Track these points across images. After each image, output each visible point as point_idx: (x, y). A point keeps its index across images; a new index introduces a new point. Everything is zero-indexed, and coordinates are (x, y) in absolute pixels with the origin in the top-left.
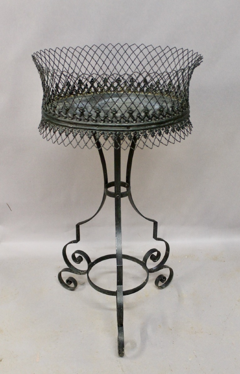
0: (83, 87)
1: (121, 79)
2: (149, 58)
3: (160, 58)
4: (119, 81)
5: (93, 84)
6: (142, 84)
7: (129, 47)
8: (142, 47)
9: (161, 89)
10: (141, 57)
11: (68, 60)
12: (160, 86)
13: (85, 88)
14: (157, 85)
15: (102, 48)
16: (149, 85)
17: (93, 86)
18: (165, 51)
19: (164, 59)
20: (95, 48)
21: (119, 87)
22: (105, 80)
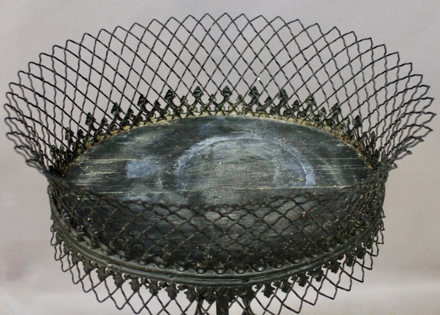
0: (149, 108)
1: (231, 90)
2: (293, 49)
3: (318, 53)
4: (228, 92)
5: (172, 101)
6: (277, 102)
7: (250, 22)
8: (278, 24)
9: (316, 113)
10: (275, 45)
12: (314, 108)
13: (154, 110)
14: (309, 106)
15: (190, 24)
16: (290, 103)
17: (171, 104)
18: (329, 38)
19: (326, 55)
20: (173, 26)
21: (226, 105)
22: (197, 91)
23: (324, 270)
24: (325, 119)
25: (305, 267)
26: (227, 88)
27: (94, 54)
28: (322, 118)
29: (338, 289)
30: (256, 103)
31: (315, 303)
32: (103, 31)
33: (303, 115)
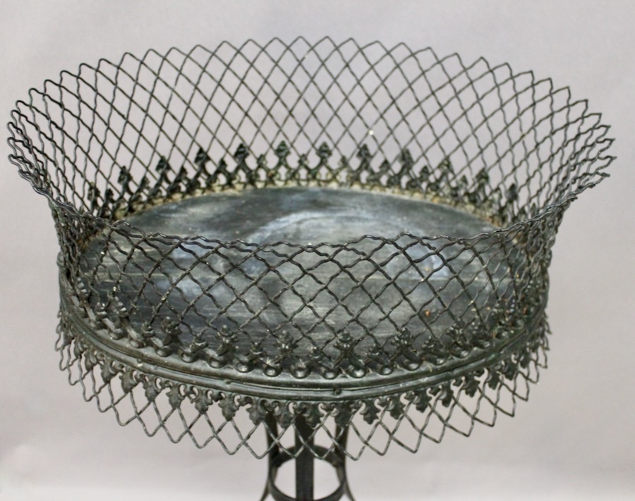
0: (211, 168)
1: (331, 148)
2: (421, 89)
3: (457, 94)
4: (326, 151)
5: (243, 161)
6: (397, 167)
7: (361, 50)
8: (400, 54)
9: (453, 184)
10: (397, 84)
11: (162, 93)
12: (450, 176)
13: (218, 172)
14: (444, 174)
15: (276, 50)
16: (416, 170)
17: (242, 166)
18: (474, 73)
19: (468, 97)
20: (251, 52)
21: (323, 171)
22: (282, 148)
23: (455, 389)
24: (467, 194)
25: (425, 380)
26: (325, 145)
27: (136, 81)
28: (462, 192)
29: (476, 422)
30: (367, 168)
31: (440, 440)
32: (151, 52)
33: (434, 188)
